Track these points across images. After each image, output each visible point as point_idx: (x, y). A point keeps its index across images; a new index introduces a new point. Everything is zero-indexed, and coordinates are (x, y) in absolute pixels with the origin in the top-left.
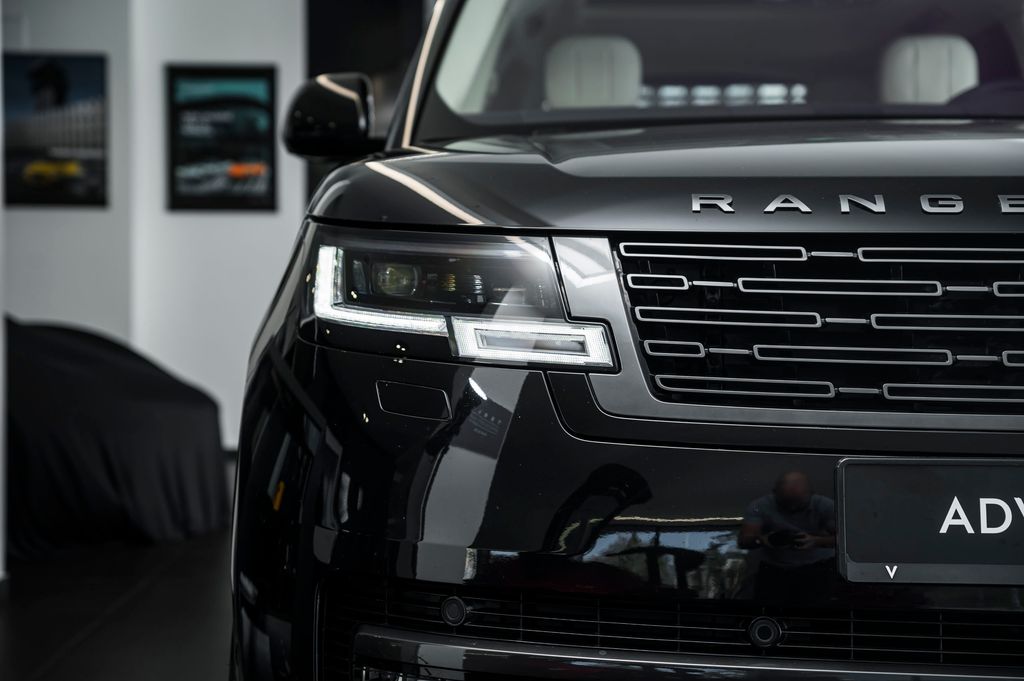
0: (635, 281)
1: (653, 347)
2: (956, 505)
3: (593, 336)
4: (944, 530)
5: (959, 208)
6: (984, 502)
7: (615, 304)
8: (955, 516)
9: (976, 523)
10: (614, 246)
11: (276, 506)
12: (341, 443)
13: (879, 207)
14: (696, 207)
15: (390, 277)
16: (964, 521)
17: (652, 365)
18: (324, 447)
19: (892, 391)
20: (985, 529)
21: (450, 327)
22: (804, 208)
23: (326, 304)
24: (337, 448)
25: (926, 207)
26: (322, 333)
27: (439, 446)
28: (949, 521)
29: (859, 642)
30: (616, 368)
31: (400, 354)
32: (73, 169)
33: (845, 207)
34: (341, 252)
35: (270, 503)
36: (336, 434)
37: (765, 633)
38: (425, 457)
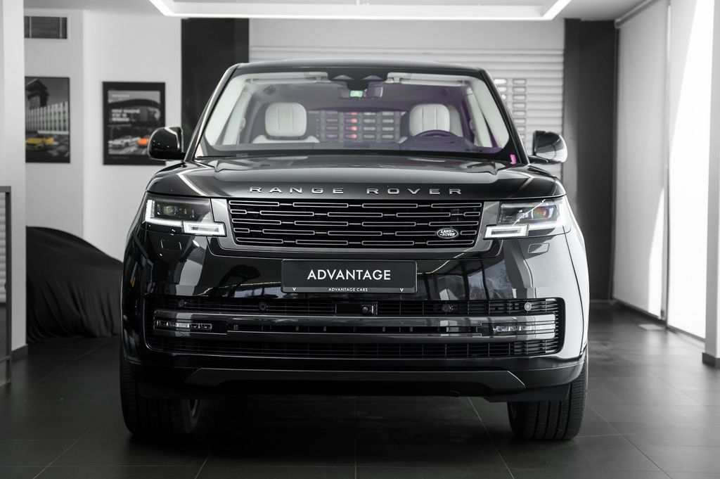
0: (233, 211)
1: (236, 230)
2: (312, 272)
3: (221, 227)
4: (309, 278)
5: (322, 191)
6: (319, 271)
7: (227, 218)
8: (312, 275)
9: (317, 277)
10: (228, 202)
11: (133, 285)
12: (153, 262)
13: (300, 191)
14: (251, 190)
15: (168, 210)
16: (314, 276)
17: (236, 235)
18: (147, 264)
19: (298, 242)
20: (319, 278)
21: (183, 225)
22: (280, 191)
23: (149, 218)
24: (152, 264)
25: (313, 191)
26: (148, 226)
27: (183, 260)
28: (310, 276)
29: (287, 309)
30: (226, 236)
31: (173, 232)
32: (51, 141)
33: (291, 191)
34: (154, 202)
35: (131, 285)
36: (151, 260)
37: (263, 307)
38: (179, 263)
